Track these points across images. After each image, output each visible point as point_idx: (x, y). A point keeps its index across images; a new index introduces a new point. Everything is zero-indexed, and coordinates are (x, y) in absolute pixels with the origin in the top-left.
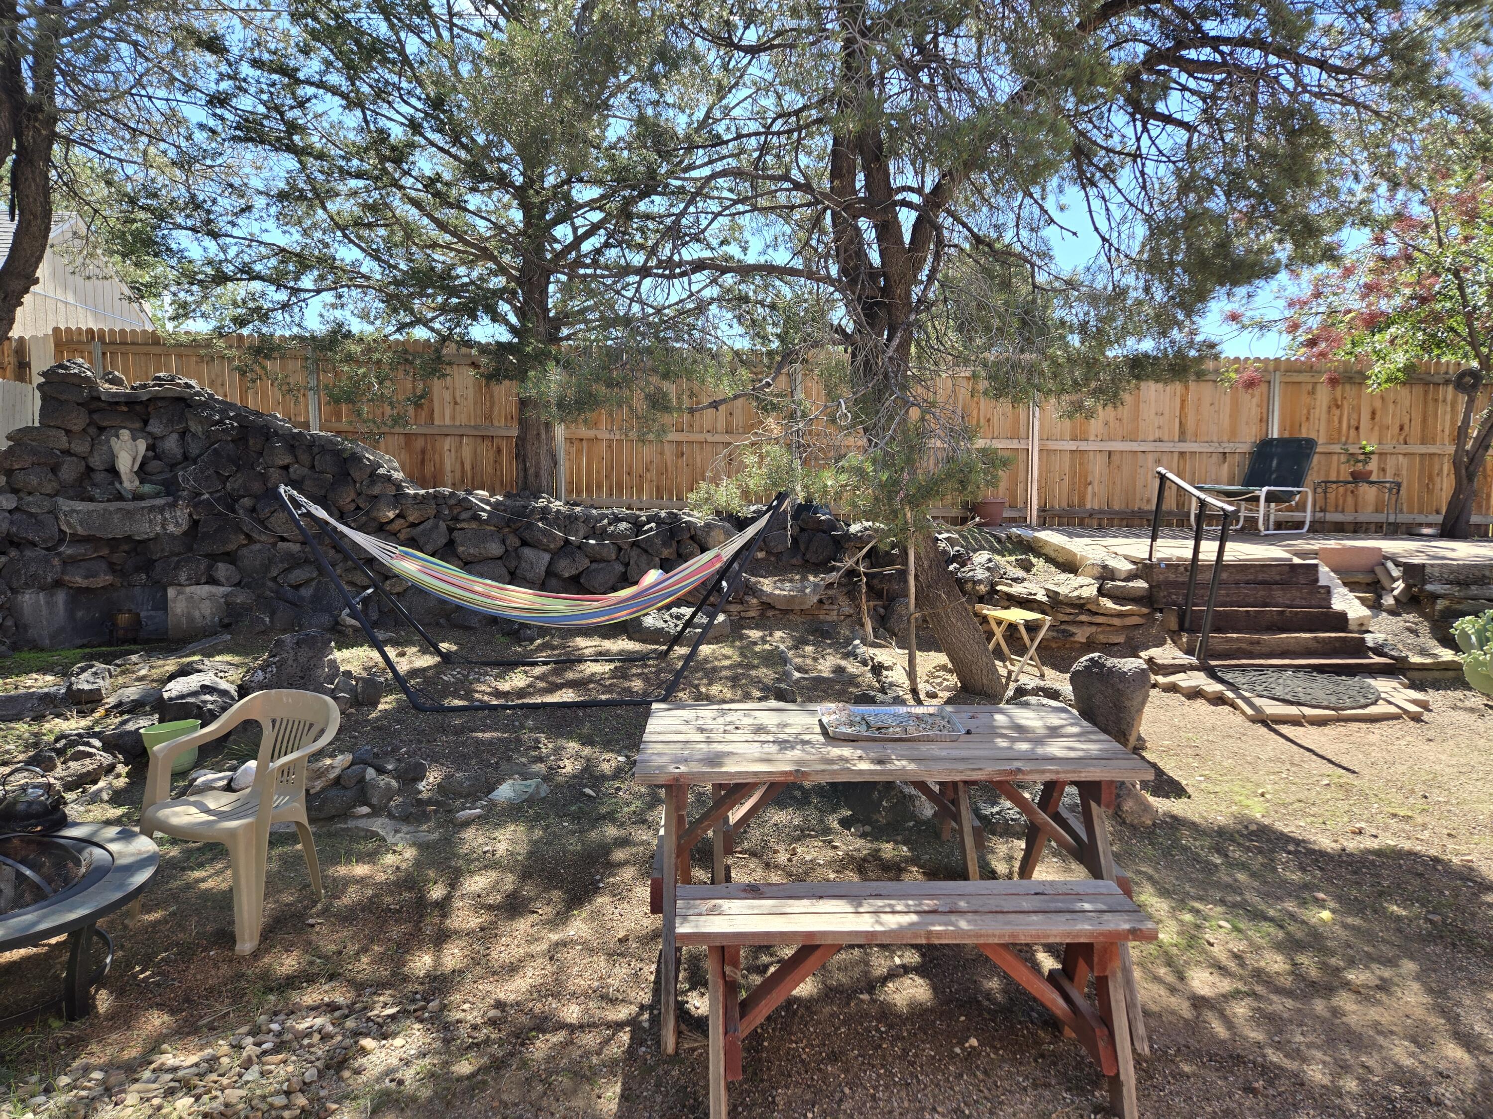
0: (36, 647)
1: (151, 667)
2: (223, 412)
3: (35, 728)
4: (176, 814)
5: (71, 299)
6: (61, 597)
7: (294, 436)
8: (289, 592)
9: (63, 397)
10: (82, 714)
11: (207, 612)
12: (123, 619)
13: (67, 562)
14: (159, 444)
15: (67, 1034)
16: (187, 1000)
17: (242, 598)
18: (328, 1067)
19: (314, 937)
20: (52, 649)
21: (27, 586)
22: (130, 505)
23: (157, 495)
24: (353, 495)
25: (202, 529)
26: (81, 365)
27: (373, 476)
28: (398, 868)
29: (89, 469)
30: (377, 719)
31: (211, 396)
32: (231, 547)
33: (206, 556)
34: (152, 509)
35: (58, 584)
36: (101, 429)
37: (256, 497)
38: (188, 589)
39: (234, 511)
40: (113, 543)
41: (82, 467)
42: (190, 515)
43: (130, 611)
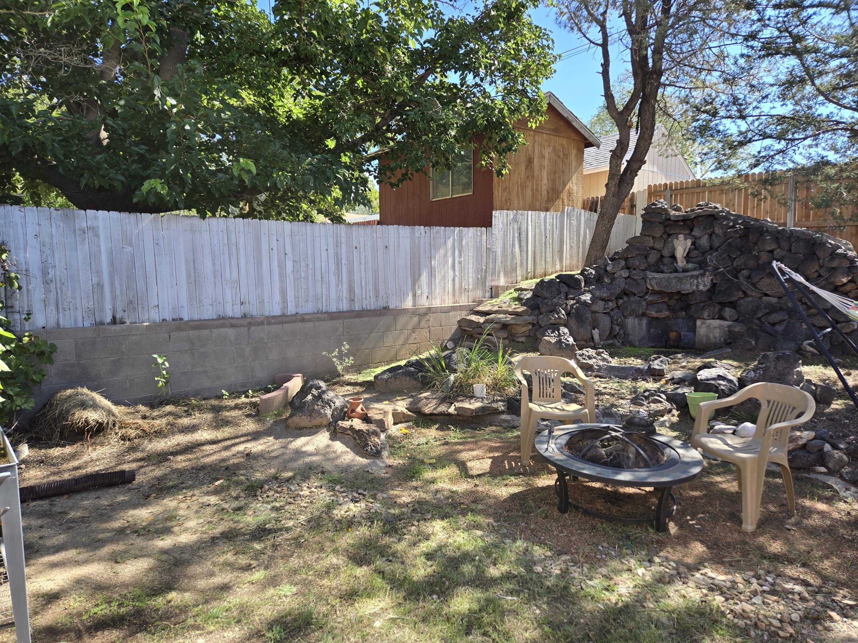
0: (632, 345)
1: (688, 362)
2: (735, 222)
3: (634, 384)
4: (712, 442)
5: (656, 170)
6: (644, 321)
7: (779, 232)
8: (768, 327)
9: (652, 220)
10: (655, 381)
11: (717, 335)
12: (673, 335)
13: (650, 304)
14: (698, 241)
15: (657, 537)
16: (716, 544)
17: (738, 328)
18: (806, 617)
19: (790, 537)
20: (639, 347)
21: (630, 315)
22: (681, 275)
23: (695, 269)
24: (817, 268)
25: (717, 288)
26: (663, 203)
27: (833, 254)
28: (849, 513)
29: (662, 256)
30: (831, 414)
31: (728, 213)
32: (734, 299)
33: (719, 303)
34: (692, 277)
35: (644, 315)
36: (669, 235)
37: (751, 269)
38: (708, 321)
39: (737, 278)
40: (671, 295)
41: (658, 256)
42: (712, 280)
43: (676, 331)
